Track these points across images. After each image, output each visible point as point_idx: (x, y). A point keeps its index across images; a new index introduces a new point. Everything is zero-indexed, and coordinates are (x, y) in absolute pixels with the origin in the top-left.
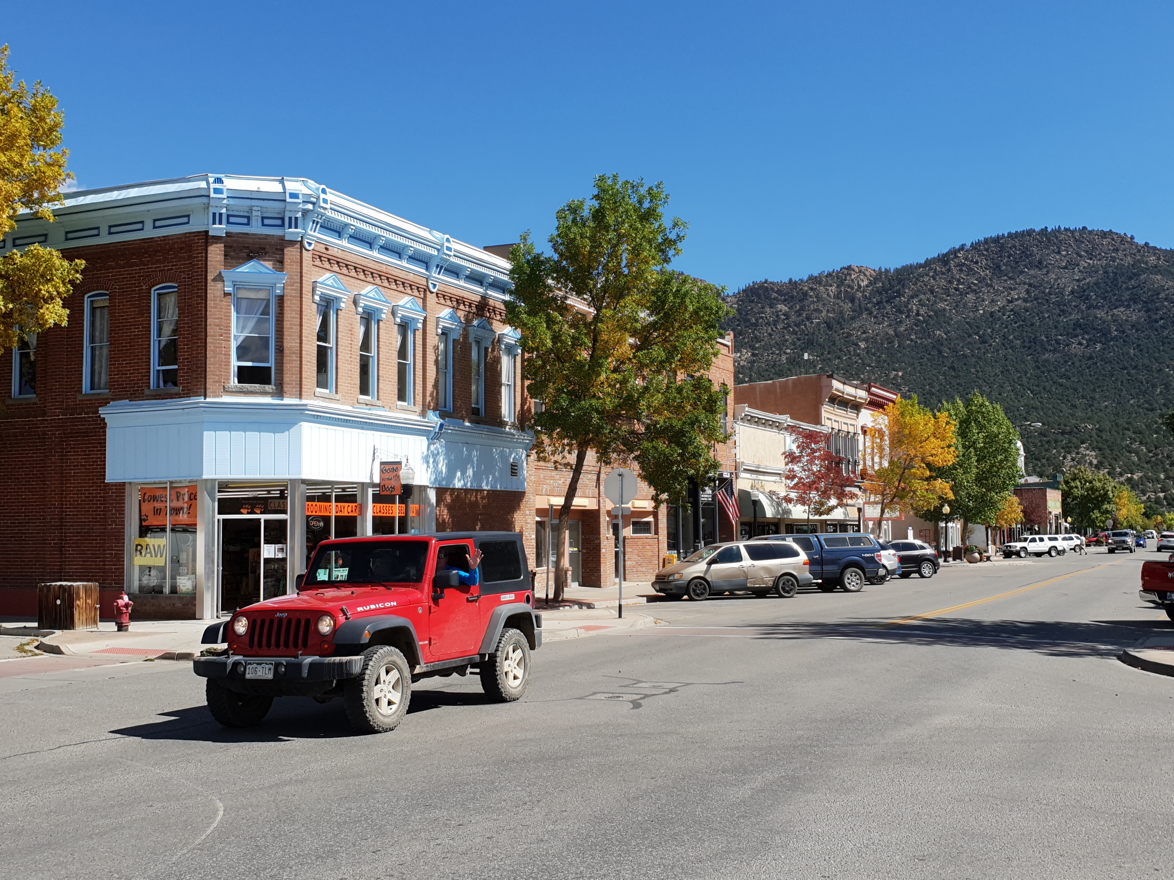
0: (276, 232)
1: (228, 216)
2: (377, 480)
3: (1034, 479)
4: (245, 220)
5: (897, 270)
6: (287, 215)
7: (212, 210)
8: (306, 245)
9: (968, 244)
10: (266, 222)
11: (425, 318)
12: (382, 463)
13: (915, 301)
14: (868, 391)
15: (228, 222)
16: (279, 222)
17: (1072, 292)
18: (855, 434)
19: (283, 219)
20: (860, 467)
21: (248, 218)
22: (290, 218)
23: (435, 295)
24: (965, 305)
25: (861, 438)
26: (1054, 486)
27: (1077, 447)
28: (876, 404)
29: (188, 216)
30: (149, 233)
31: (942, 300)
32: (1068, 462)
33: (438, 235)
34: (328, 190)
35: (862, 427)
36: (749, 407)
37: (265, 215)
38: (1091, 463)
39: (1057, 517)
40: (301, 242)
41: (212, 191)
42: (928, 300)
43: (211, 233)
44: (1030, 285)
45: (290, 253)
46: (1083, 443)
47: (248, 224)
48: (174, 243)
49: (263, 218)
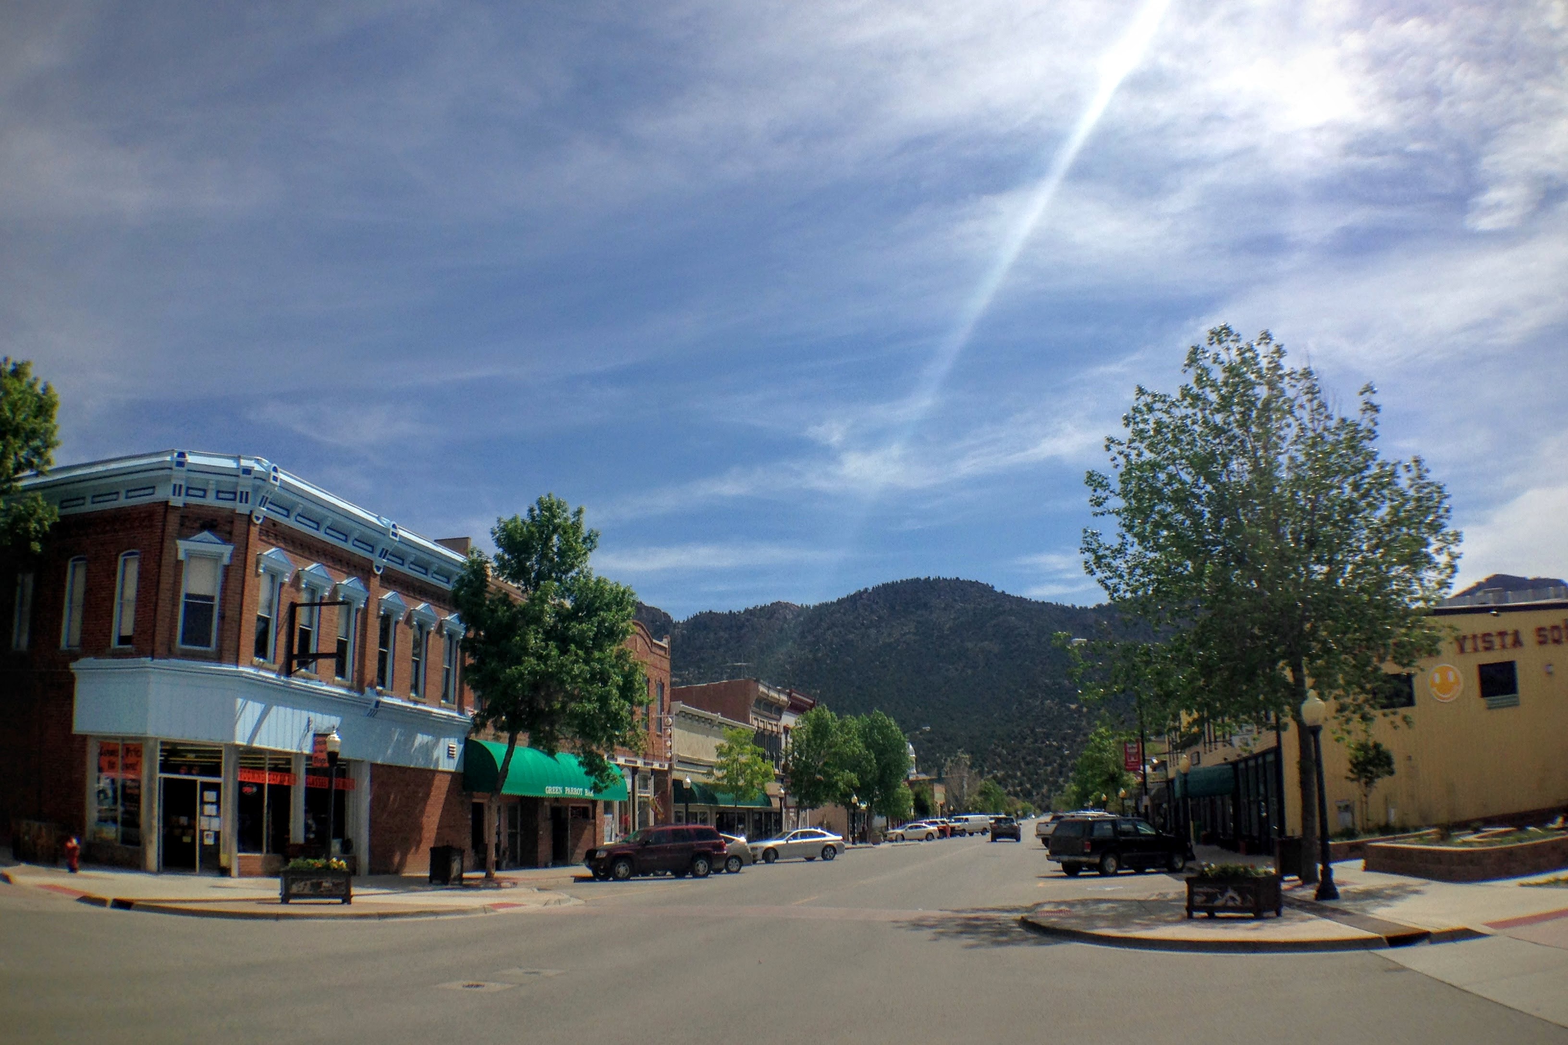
0: (228, 505)
1: (188, 488)
2: (307, 751)
3: (922, 777)
4: (201, 493)
5: (815, 607)
6: (239, 489)
7: (174, 482)
8: (255, 520)
9: (871, 588)
10: (221, 495)
11: (368, 598)
12: (315, 735)
13: (830, 632)
14: (789, 695)
15: (187, 495)
16: (232, 496)
17: (950, 628)
18: (778, 733)
19: (235, 493)
20: (783, 762)
21: (205, 491)
22: (242, 493)
23: (379, 578)
24: (868, 636)
25: (783, 737)
26: (940, 780)
27: (956, 752)
28: (796, 708)
29: (154, 487)
30: (123, 502)
31: (851, 632)
32: (949, 763)
33: (386, 521)
34: (279, 469)
35: (785, 727)
36: (684, 703)
37: (221, 489)
38: (966, 764)
39: (942, 806)
40: (250, 516)
41: (175, 464)
42: (840, 632)
43: (171, 504)
44: (918, 622)
45: (239, 527)
46: (959, 748)
47: (204, 497)
48: (140, 513)
49: (218, 492)
